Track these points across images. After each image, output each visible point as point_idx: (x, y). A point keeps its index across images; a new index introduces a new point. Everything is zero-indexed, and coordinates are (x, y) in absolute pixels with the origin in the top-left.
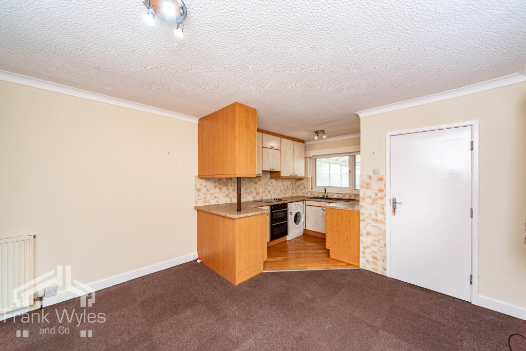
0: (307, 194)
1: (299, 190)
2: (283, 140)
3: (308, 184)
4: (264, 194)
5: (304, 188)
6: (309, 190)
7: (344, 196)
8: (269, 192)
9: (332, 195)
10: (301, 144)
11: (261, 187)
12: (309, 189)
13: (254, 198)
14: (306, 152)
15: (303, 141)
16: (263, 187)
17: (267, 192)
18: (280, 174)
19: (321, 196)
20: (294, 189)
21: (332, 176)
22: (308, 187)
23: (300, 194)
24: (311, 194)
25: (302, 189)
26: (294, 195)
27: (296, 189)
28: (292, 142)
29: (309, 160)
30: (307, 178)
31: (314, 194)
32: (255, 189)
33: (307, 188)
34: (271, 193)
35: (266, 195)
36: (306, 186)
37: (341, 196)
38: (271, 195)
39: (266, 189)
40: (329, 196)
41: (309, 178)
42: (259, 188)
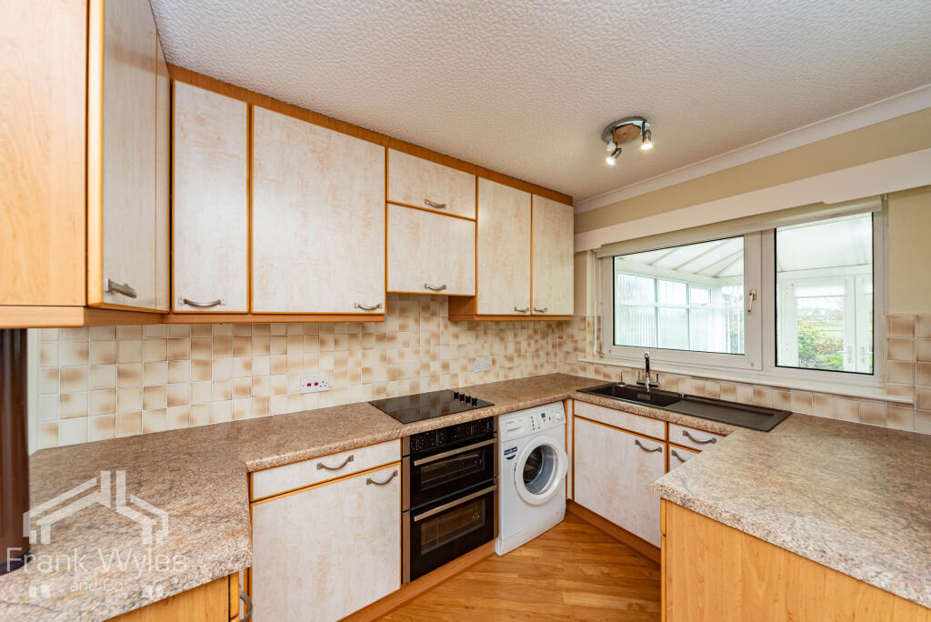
0: (584, 369)
1: (561, 356)
2: (486, 184)
3: (587, 338)
4: (425, 375)
5: (576, 349)
6: (589, 359)
7: (725, 391)
8: (445, 366)
9: (676, 382)
10: (559, 206)
11: (408, 352)
12: (590, 355)
13: (379, 391)
14: (580, 235)
15: (566, 199)
16: (417, 352)
17: (436, 366)
18: (474, 306)
19: (630, 380)
20: (542, 354)
21: (661, 311)
22: (588, 348)
23: (564, 369)
24: (597, 372)
25: (568, 353)
26: (544, 372)
27: (548, 354)
28: (526, 195)
29: (589, 261)
30: (584, 319)
31: (607, 370)
32: (384, 359)
33: (583, 351)
34: (454, 368)
35: (434, 378)
36: (580, 345)
37: (711, 390)
38: (455, 376)
39: (434, 358)
40: (664, 385)
41: (589, 319)
42: (401, 355)
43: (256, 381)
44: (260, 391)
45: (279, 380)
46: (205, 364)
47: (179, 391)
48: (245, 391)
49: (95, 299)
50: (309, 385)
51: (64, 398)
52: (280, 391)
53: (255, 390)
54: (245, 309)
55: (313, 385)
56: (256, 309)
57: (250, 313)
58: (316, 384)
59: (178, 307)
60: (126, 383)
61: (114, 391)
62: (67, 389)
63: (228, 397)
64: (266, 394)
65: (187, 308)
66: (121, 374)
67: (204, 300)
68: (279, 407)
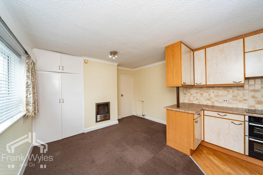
43: (211, 98)
44: (212, 100)
45: (217, 99)
46: (202, 94)
47: (198, 98)
48: (209, 100)
49: (182, 84)
50: (224, 101)
51: (185, 97)
52: (217, 101)
53: (211, 100)
54: (205, 84)
55: (225, 101)
56: (207, 84)
57: (206, 85)
58: (226, 101)
59: (195, 84)
60: (191, 96)
61: (189, 96)
62: (185, 96)
63: (206, 100)
64: (213, 101)
65: (196, 85)
66: (191, 94)
67: (199, 83)
68: (216, 104)
